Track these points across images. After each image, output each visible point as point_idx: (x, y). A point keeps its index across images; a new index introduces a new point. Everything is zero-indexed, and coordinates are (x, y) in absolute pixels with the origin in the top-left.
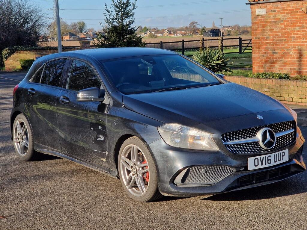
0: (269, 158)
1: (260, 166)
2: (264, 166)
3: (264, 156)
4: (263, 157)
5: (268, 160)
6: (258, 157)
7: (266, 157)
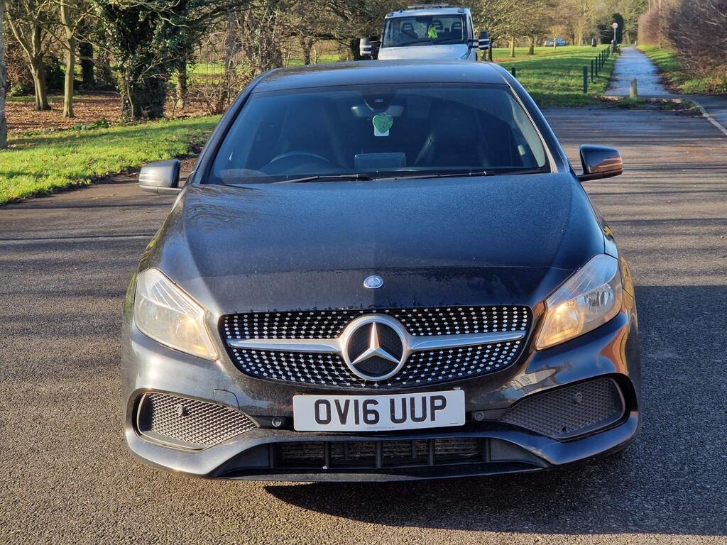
0: (370, 407)
1: (335, 425)
2: (350, 426)
3: (352, 398)
4: (347, 402)
5: (366, 412)
6: (331, 398)
7: (356, 402)
